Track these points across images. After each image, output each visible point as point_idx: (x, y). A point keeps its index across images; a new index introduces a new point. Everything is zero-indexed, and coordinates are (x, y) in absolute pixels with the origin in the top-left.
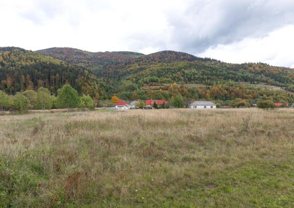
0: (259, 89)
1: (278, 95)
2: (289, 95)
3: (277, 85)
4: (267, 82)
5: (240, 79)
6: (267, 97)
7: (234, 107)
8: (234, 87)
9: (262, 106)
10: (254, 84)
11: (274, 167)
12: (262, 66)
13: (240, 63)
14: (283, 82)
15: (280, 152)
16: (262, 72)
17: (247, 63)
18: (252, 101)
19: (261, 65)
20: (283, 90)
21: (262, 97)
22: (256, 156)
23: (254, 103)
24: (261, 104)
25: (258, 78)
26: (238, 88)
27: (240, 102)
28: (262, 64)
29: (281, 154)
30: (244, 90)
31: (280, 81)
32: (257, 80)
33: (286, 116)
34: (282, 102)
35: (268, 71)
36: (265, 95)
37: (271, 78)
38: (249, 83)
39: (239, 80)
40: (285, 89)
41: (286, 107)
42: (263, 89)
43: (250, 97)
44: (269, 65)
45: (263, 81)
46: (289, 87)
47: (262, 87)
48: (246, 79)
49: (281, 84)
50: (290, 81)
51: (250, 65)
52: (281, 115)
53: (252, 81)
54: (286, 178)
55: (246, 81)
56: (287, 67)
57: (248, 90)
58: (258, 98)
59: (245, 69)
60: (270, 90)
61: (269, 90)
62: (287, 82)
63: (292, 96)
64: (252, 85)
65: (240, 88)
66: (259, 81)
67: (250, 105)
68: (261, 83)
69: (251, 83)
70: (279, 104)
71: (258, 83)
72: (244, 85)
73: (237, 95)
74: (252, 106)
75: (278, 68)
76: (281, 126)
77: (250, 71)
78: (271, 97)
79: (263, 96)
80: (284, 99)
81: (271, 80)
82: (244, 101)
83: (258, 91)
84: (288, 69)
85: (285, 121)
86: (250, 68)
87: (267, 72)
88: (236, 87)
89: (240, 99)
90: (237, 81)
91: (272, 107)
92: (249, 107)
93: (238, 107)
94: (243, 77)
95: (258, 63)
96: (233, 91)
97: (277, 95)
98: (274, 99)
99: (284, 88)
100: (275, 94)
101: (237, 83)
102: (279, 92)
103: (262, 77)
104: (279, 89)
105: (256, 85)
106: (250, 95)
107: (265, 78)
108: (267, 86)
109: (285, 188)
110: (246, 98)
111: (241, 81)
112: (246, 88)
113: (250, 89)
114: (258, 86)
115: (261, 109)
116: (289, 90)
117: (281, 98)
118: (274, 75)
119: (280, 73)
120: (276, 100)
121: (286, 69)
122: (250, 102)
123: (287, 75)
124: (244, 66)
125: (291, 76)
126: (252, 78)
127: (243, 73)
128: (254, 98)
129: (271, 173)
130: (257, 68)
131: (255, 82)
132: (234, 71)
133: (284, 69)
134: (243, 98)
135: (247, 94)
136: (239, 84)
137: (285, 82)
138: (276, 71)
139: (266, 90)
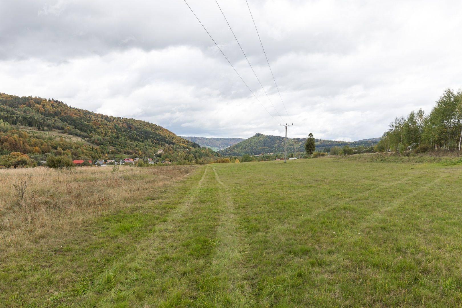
0: (51, 139)
1: (79, 149)
2: (93, 148)
3: (77, 135)
4: (62, 129)
5: (20, 122)
6: (63, 152)
7: (8, 167)
8: (9, 133)
9: (54, 164)
10: (43, 130)
11: (53, 253)
12: (56, 105)
13: (21, 96)
14: (86, 131)
15: (66, 230)
16: (56, 114)
17: (33, 97)
18: (40, 156)
19: (55, 103)
20: (85, 142)
21: (55, 151)
22: (27, 242)
23: (42, 160)
24: (53, 161)
25: (49, 122)
26: (16, 136)
27: (19, 159)
28: (56, 101)
29: (66, 232)
30: (27, 140)
31: (81, 129)
32: (48, 126)
33: (85, 177)
34: (84, 159)
35: (65, 113)
36: (59, 149)
37: (69, 124)
38: (36, 128)
39: (18, 123)
40: (88, 141)
41: (89, 165)
42: (57, 139)
43: (36, 151)
44: (66, 105)
45: (58, 128)
46: (93, 138)
47: (56, 136)
48: (30, 123)
49: (82, 133)
50: (95, 130)
51: (38, 101)
52: (78, 176)
53: (41, 126)
54: (66, 266)
55: (30, 125)
56: (90, 111)
57: (33, 140)
58: (49, 152)
59: (30, 105)
60: (68, 140)
61: (66, 141)
62: (91, 132)
63: (96, 150)
64: (40, 133)
65: (20, 136)
66: (51, 127)
67: (35, 162)
68: (54, 130)
69: (39, 129)
70: (80, 162)
71: (49, 130)
72: (26, 130)
73: (15, 147)
74: (39, 164)
75: (79, 110)
76: (74, 193)
77: (38, 111)
78: (69, 152)
79: (56, 149)
80: (86, 155)
81: (69, 127)
82: (25, 157)
83: (49, 141)
84: (92, 114)
85: (83, 184)
86: (37, 106)
87: (63, 114)
88: (13, 133)
89: (19, 153)
90: (16, 124)
91: (68, 165)
92: (34, 166)
93: (15, 167)
94: (25, 118)
95: (50, 100)
96: (6, 140)
97: (77, 148)
98: (73, 154)
99: (86, 139)
100: (74, 147)
101: (14, 127)
102: (80, 145)
103: (55, 121)
104: (80, 139)
105: (47, 133)
106: (37, 148)
107: (59, 123)
108: (64, 136)
109: (62, 279)
110: (30, 152)
111: (22, 124)
112: (31, 137)
113: (37, 138)
114: (49, 134)
115: (51, 169)
116: (93, 143)
117: (83, 153)
118: (74, 120)
119: (82, 118)
120: (76, 156)
121: (89, 113)
122: (36, 159)
123: (89, 121)
124: (27, 101)
125: (95, 124)
126: (41, 121)
127: (25, 112)
128: (43, 152)
129: (45, 264)
130: (48, 107)
131: (46, 128)
132: (10, 106)
133: (86, 113)
134: (25, 152)
135: (31, 146)
136: (18, 128)
137: (89, 132)
138: (76, 114)
139: (61, 140)
